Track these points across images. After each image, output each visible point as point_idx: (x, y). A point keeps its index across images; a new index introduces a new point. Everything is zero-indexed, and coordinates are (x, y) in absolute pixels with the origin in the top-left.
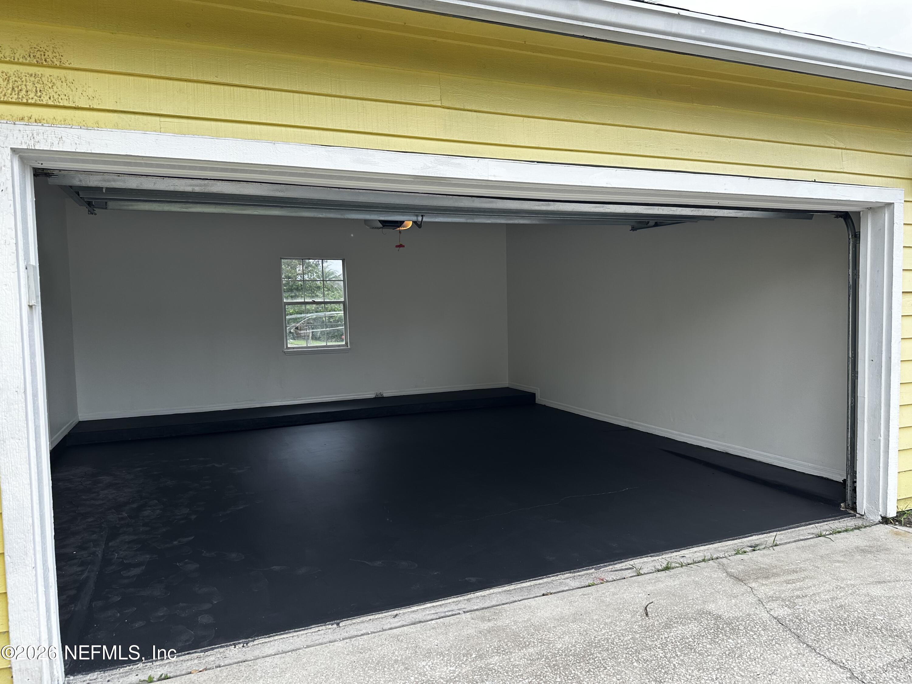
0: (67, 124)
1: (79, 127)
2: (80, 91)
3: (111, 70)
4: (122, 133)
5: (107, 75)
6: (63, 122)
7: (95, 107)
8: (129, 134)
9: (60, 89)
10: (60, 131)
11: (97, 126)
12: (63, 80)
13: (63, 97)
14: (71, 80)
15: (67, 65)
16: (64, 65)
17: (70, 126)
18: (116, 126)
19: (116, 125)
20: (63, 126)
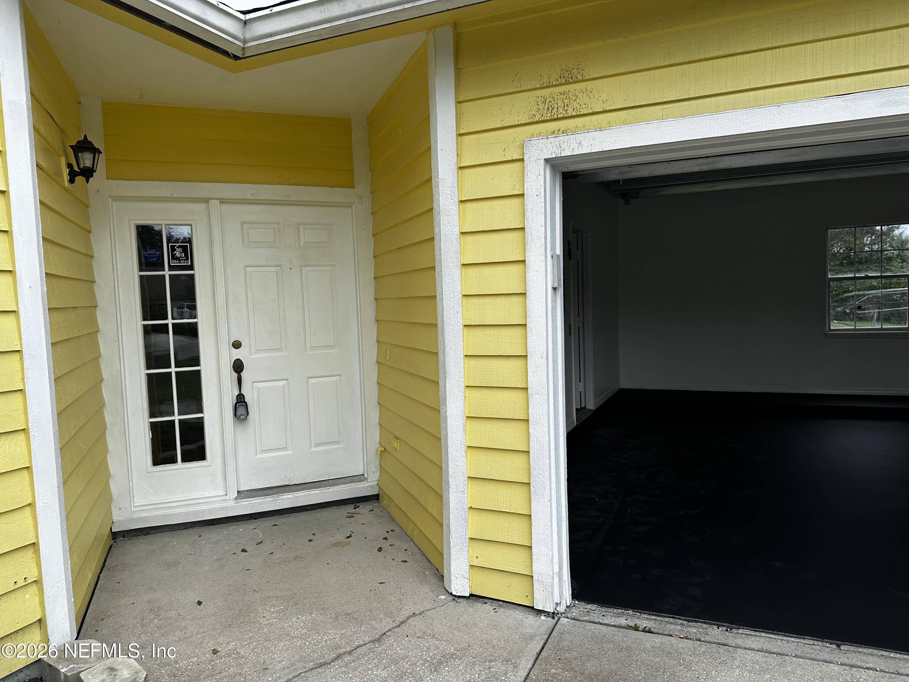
0: (586, 129)
1: (594, 130)
2: (596, 97)
3: (622, 71)
4: (628, 128)
5: (619, 77)
6: (582, 129)
7: (608, 109)
8: (635, 127)
9: (581, 99)
10: (580, 137)
11: (610, 125)
12: (584, 91)
13: (583, 106)
14: (590, 90)
15: (588, 77)
16: (585, 78)
17: (587, 131)
18: (625, 123)
19: (624, 121)
20: (582, 132)
